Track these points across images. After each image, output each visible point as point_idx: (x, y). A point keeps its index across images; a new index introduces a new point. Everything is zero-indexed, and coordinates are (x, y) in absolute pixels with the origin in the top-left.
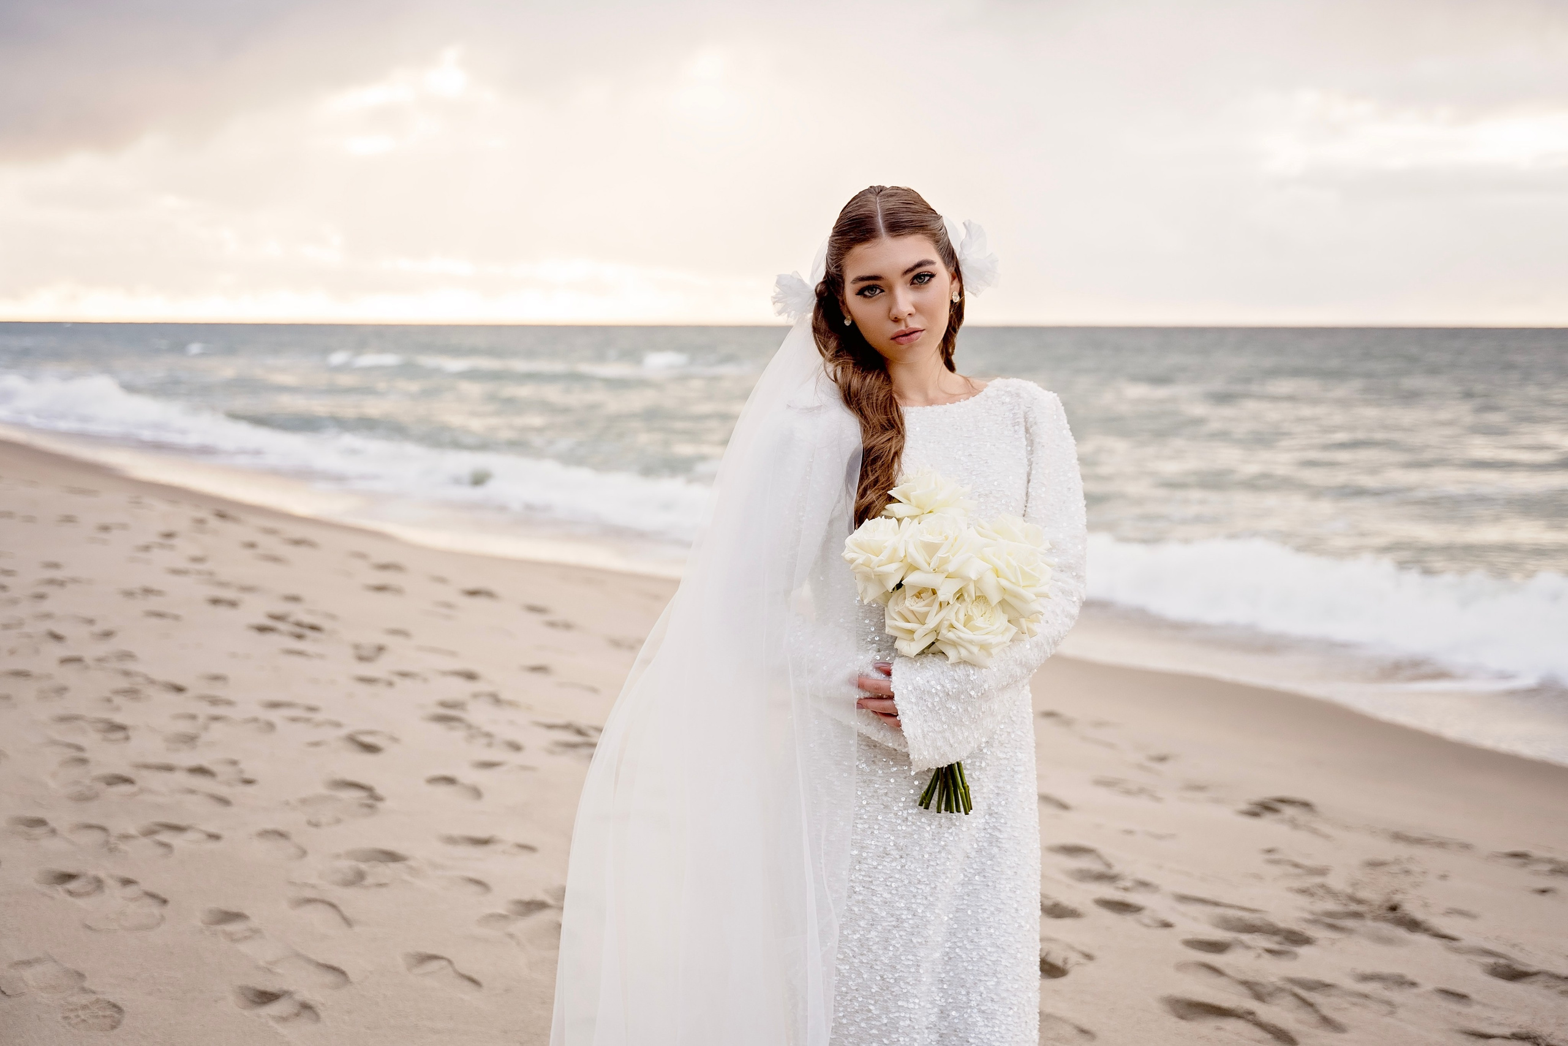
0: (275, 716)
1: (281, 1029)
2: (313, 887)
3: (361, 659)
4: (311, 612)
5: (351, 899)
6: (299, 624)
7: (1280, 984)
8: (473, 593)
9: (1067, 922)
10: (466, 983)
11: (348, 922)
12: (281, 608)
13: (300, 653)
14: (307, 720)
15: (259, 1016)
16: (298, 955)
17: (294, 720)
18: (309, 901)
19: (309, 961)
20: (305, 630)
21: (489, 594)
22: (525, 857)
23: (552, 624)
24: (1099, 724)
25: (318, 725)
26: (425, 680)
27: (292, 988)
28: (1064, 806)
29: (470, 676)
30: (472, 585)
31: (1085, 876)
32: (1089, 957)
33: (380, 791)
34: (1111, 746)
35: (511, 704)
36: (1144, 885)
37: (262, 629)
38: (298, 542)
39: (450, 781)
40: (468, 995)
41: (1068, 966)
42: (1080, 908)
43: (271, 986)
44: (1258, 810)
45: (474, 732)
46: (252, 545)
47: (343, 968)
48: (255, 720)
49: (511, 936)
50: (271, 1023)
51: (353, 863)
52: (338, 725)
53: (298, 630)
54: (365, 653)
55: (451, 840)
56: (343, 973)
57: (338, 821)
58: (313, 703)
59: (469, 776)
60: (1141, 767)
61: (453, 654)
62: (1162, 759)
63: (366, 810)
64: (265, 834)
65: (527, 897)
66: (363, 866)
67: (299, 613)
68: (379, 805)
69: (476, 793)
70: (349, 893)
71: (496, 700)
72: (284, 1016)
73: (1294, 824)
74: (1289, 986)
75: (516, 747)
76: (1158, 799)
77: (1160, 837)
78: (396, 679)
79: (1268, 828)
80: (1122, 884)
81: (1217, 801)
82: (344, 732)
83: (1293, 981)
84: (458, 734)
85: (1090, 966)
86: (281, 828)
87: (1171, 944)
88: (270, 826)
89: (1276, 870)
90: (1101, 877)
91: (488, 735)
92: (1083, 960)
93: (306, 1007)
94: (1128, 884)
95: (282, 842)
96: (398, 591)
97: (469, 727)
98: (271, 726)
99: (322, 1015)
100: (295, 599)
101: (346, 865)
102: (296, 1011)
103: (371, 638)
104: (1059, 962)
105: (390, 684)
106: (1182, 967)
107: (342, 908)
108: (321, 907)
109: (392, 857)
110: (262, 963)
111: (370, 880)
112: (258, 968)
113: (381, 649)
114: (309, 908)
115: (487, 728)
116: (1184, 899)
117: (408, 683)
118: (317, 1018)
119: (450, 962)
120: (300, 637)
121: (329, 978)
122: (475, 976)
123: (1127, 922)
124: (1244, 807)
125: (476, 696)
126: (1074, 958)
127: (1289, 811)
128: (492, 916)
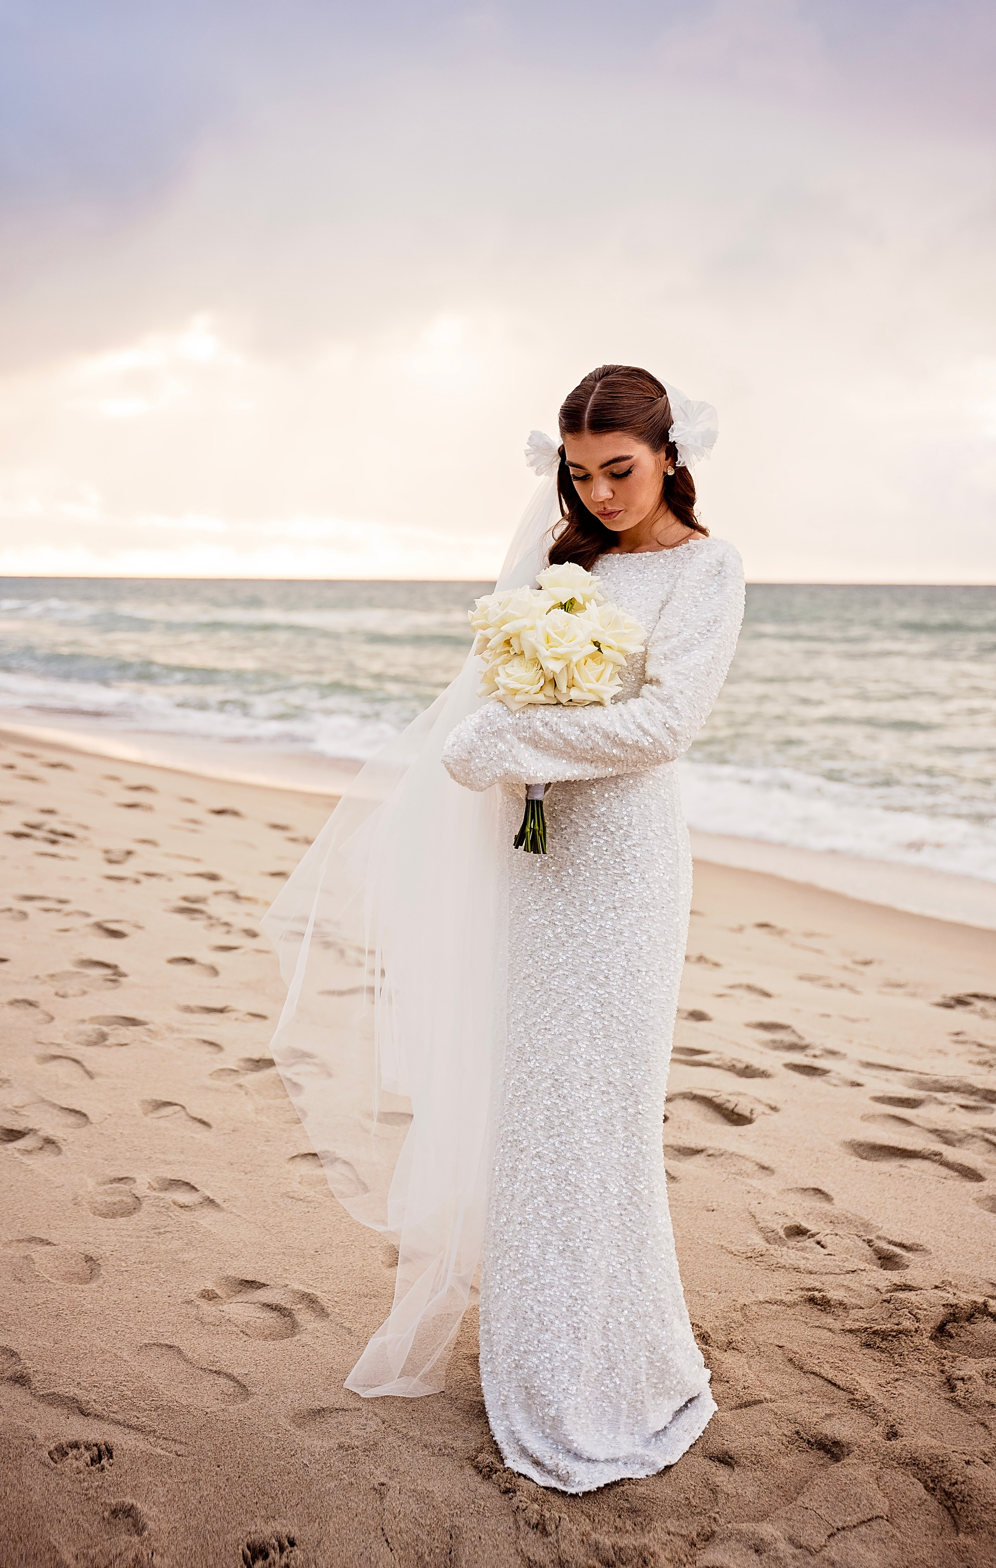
0: (27, 906)
1: (25, 1159)
2: (59, 1045)
3: (111, 862)
4: (65, 823)
5: (92, 1056)
6: (53, 832)
7: (970, 1131)
8: (220, 812)
9: (757, 1081)
10: (198, 1125)
11: (90, 1075)
12: (37, 818)
13: (54, 856)
14: (58, 911)
15: (7, 1150)
16: (43, 1101)
17: (47, 910)
18: (55, 1057)
19: (54, 1105)
20: (56, 837)
21: (235, 813)
22: (257, 1023)
23: (293, 840)
24: (810, 935)
25: (68, 914)
26: (170, 880)
27: (36, 1127)
28: (767, 995)
29: (213, 877)
30: (219, 806)
31: (777, 1046)
32: (774, 1109)
33: (123, 968)
34: (819, 951)
35: (249, 899)
36: (833, 1053)
37: (18, 835)
38: (54, 766)
39: (189, 961)
40: (201, 1134)
41: (754, 1116)
42: (770, 1071)
43: (18, 1126)
44: (952, 1003)
45: (213, 921)
46: (11, 767)
47: (84, 1111)
48: (10, 910)
49: (240, 1086)
50: (17, 1155)
51: (97, 1026)
52: (87, 915)
53: (52, 837)
54: (113, 857)
55: (188, 1009)
56: (85, 1115)
57: (84, 993)
58: (63, 897)
59: (207, 957)
60: (845, 968)
61: (198, 860)
62: (866, 963)
63: (110, 984)
64: (15, 1003)
65: (256, 1056)
66: (105, 1029)
67: (53, 822)
68: (122, 979)
69: (214, 971)
70: (92, 1051)
71: (236, 896)
72: (29, 1149)
73: (984, 1014)
74: (981, 1133)
75: (252, 934)
76: (857, 992)
77: (854, 1021)
78: (142, 878)
79: (959, 1017)
80: (810, 1052)
81: (913, 995)
82: (92, 920)
83: (985, 1130)
84: (200, 924)
85: (775, 1116)
86: (30, 998)
87: (862, 1100)
88: (20, 997)
89: (960, 1048)
90: (792, 1047)
91: (226, 924)
92: (767, 1111)
93: (49, 1141)
94: (818, 1053)
95: (31, 1010)
96: (149, 808)
97: (210, 918)
98: (24, 915)
99: (64, 1148)
100: (50, 812)
101: (89, 1028)
102: (40, 1146)
103: (119, 845)
104: (747, 1113)
105: (137, 882)
106: (868, 1118)
107: (85, 1064)
108: (64, 1061)
109: (132, 1022)
110: (9, 1106)
111: (111, 1041)
112: (7, 1110)
113: (129, 853)
114: (54, 1065)
115: (225, 919)
116: (869, 1065)
117: (154, 880)
118: (60, 1151)
119: (183, 1107)
120: (54, 842)
121: (72, 1119)
122: (205, 1119)
123: (816, 1082)
124: (939, 1000)
125: (217, 893)
126: (759, 1109)
127: (979, 1004)
128: (222, 1070)
